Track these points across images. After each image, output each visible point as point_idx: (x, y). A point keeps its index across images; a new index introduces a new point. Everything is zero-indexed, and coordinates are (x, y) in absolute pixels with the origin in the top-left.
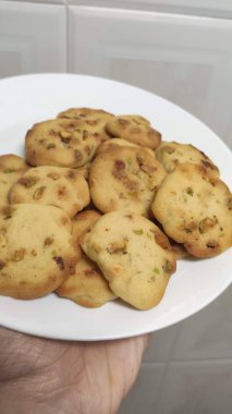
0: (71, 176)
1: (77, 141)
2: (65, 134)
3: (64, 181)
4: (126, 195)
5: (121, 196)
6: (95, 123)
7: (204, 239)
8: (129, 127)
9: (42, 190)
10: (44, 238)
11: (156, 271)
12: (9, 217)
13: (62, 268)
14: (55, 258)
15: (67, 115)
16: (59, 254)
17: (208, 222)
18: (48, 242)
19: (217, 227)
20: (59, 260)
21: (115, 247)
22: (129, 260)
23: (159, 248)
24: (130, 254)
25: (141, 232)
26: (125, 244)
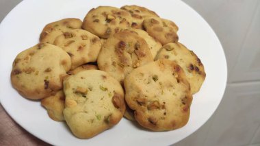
0: (94, 41)
1: (114, 23)
2: (110, 17)
3: (88, 42)
4: (116, 64)
5: (114, 64)
6: (141, 17)
7: (148, 114)
8: (156, 26)
9: (71, 42)
10: (47, 67)
11: (98, 117)
12: (40, 49)
13: (46, 88)
14: (45, 81)
15: (126, 8)
16: (49, 79)
17: (156, 103)
18: (48, 71)
19: (163, 111)
20: (47, 83)
21: (78, 90)
22: (84, 102)
23: (111, 105)
24: (87, 99)
25: (106, 89)
26: (87, 91)
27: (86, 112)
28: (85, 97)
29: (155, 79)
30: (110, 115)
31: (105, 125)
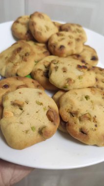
7: (80, 125)
11: (33, 128)
19: (94, 123)
21: (16, 102)
22: (21, 114)
23: (46, 118)
24: (24, 111)
25: (41, 104)
26: (24, 103)
27: (21, 123)
28: (22, 109)
29: (87, 98)
30: (44, 127)
31: (39, 137)
